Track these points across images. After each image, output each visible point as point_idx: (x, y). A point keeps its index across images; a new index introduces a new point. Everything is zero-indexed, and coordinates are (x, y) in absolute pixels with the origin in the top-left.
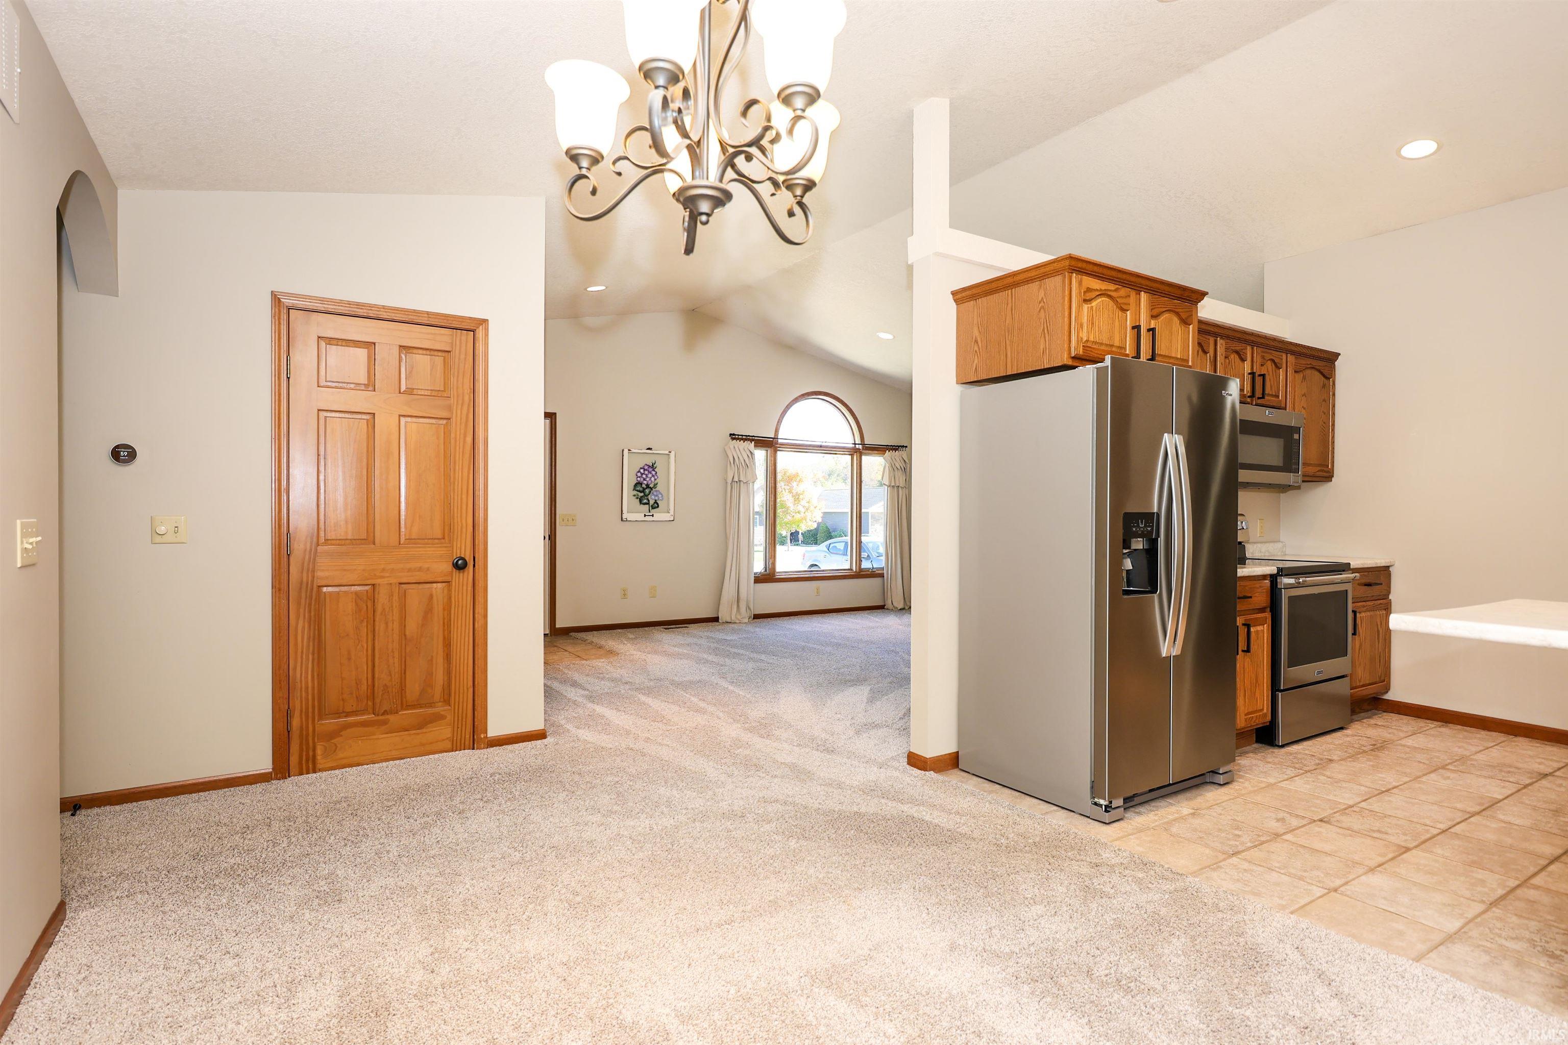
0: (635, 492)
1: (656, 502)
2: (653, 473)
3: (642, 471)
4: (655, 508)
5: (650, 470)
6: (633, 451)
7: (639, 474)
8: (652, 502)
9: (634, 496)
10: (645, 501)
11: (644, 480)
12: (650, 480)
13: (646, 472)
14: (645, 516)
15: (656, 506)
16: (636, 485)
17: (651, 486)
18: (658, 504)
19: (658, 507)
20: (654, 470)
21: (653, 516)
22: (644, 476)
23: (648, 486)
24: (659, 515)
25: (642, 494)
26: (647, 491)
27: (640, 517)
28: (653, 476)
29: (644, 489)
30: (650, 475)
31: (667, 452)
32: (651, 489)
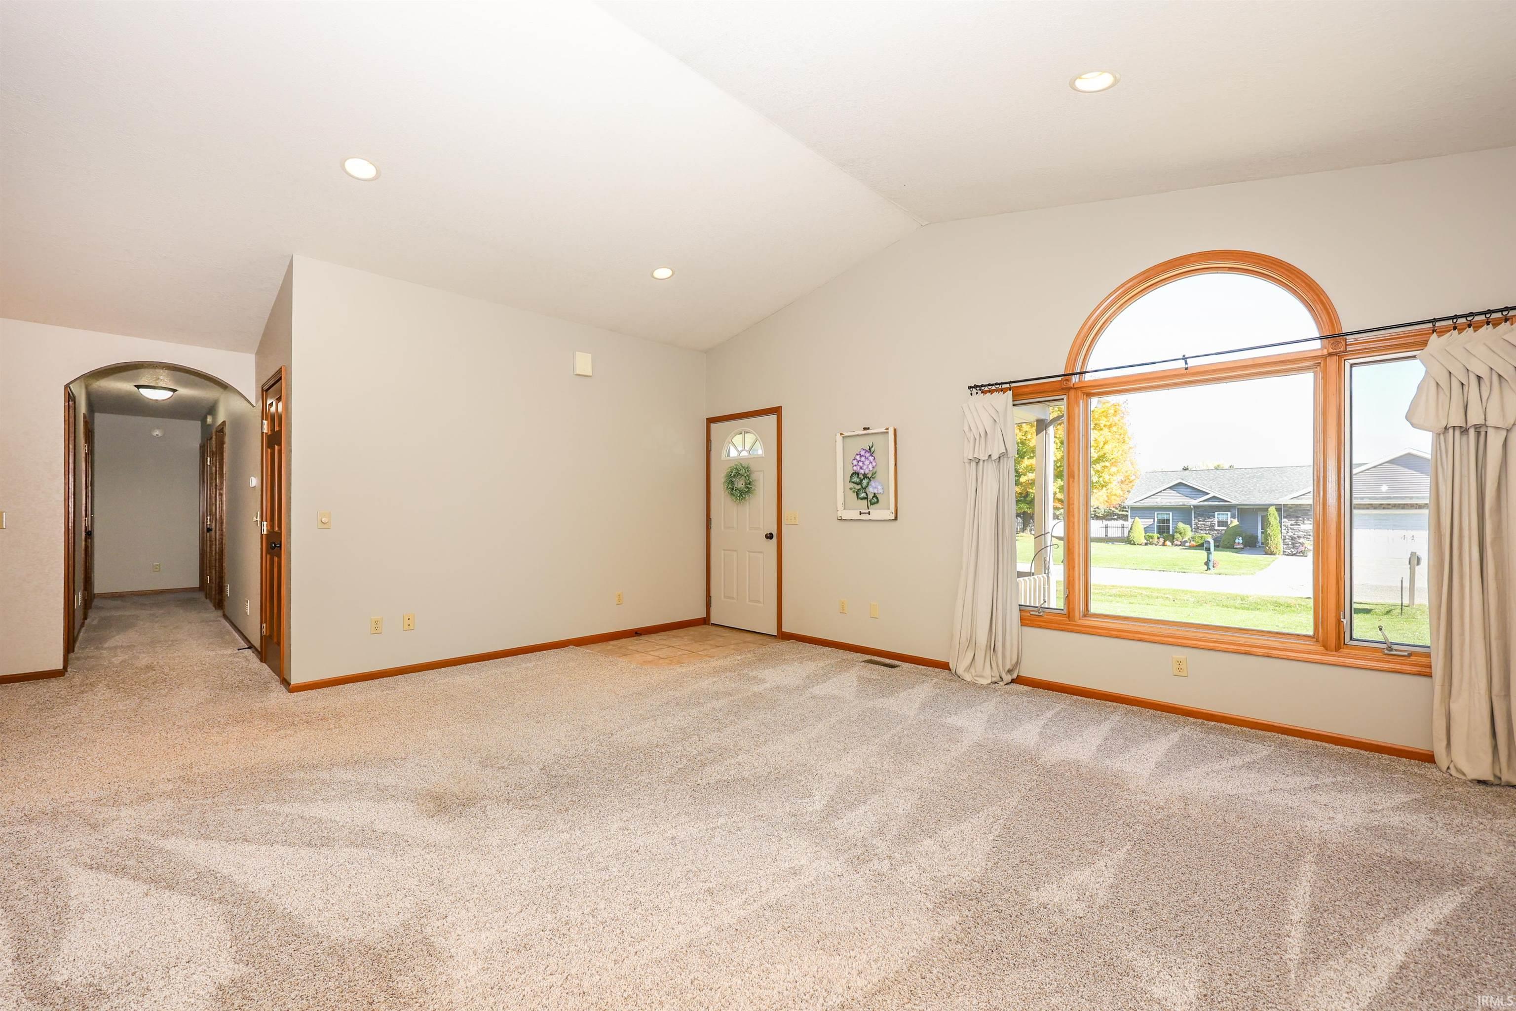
0: (852, 485)
1: (875, 496)
2: (871, 458)
3: (858, 457)
4: (874, 503)
5: (868, 455)
6: (846, 434)
7: (855, 462)
8: (870, 496)
9: (851, 489)
10: (863, 495)
11: (861, 468)
12: (867, 468)
13: (863, 459)
14: (861, 513)
15: (875, 500)
16: (852, 476)
17: (869, 476)
18: (877, 498)
19: (878, 502)
20: (871, 455)
21: (869, 513)
22: (861, 464)
23: (865, 476)
24: (877, 513)
25: (859, 487)
26: (865, 482)
27: (855, 515)
28: (871, 462)
29: (861, 480)
30: (867, 462)
31: (883, 430)
32: (869, 479)
